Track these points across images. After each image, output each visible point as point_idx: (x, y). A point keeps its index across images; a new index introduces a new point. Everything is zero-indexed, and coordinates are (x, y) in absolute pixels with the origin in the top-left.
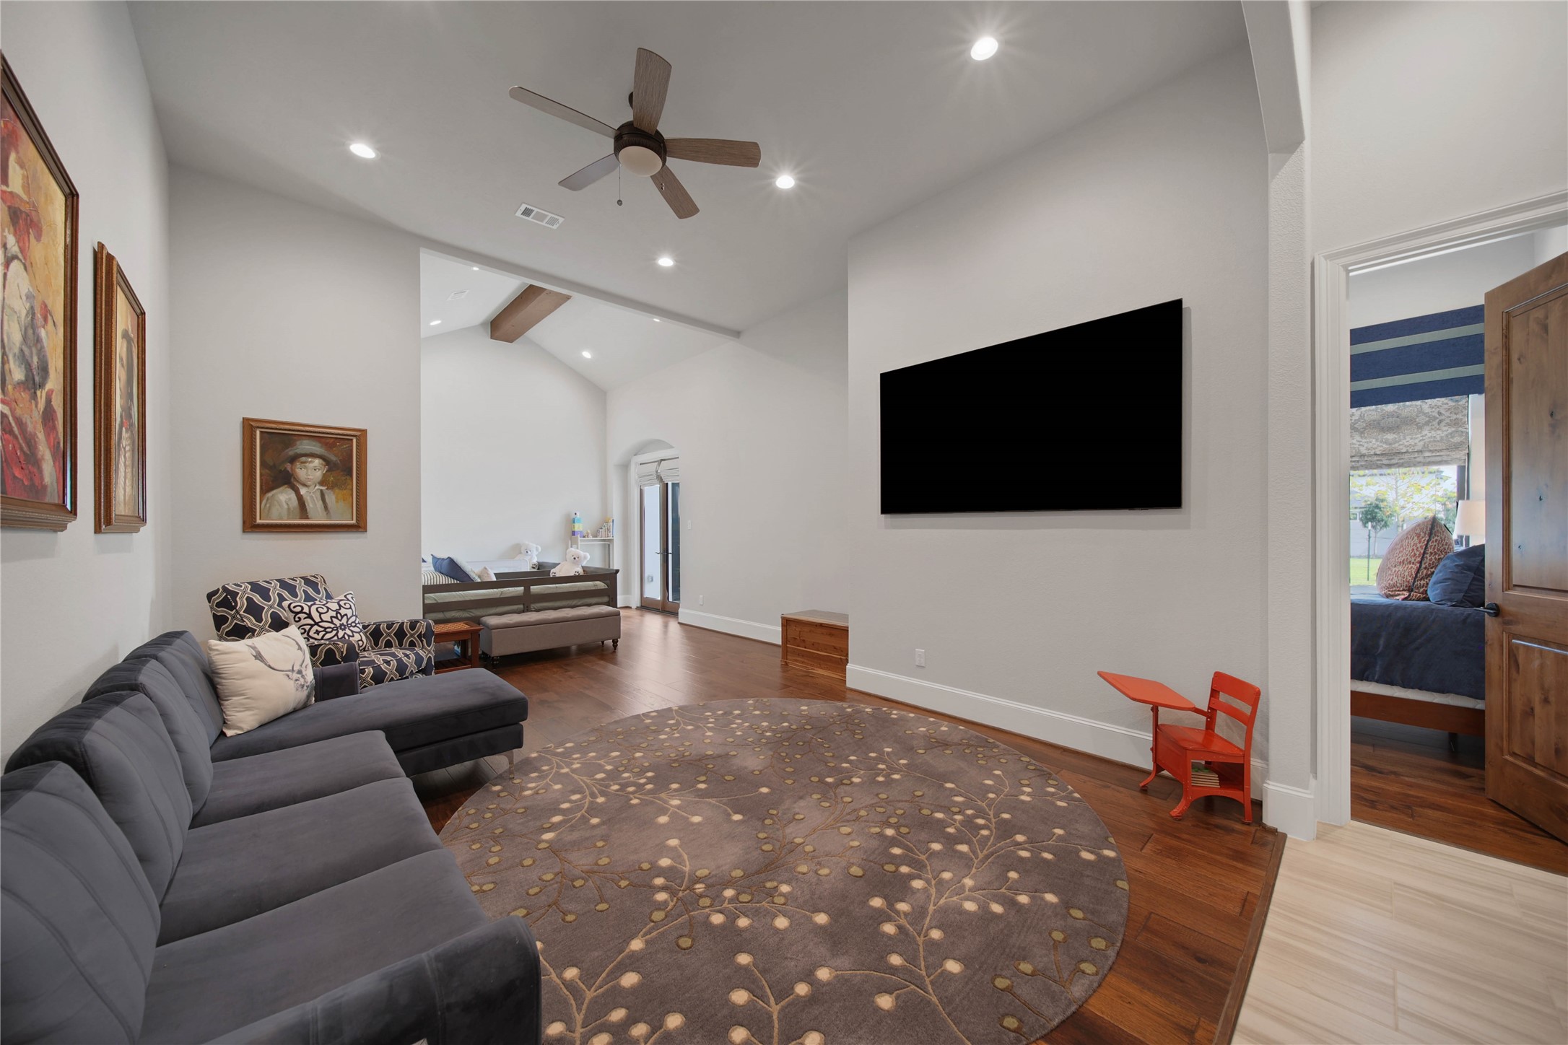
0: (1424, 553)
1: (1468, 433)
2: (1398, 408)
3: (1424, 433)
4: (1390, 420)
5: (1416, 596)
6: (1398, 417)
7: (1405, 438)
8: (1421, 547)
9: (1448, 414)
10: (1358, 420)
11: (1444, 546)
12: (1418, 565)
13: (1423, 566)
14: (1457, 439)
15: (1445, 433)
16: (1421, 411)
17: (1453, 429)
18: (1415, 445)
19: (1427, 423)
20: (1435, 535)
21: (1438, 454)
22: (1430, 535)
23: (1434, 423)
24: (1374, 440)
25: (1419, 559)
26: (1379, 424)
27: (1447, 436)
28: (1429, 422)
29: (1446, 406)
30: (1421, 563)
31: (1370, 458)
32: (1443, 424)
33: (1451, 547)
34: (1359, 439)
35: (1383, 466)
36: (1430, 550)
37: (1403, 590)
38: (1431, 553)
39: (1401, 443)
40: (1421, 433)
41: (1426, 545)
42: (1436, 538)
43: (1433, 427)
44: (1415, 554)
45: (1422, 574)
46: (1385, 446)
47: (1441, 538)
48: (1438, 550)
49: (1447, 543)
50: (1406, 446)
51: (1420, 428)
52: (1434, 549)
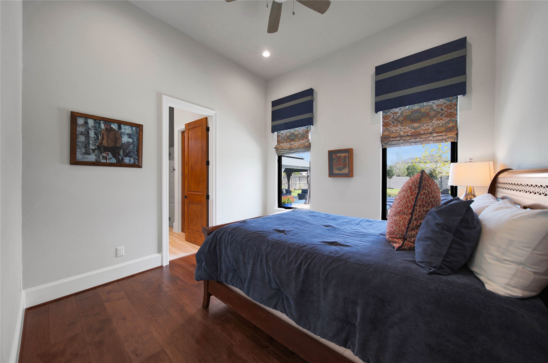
0: (415, 205)
1: (457, 121)
2: (420, 107)
3: (433, 122)
4: (416, 114)
5: (408, 244)
6: (420, 113)
7: (423, 126)
8: (413, 199)
9: (446, 110)
10: (400, 116)
11: (431, 199)
12: (410, 216)
13: (414, 217)
14: (451, 125)
15: (445, 121)
16: (432, 109)
17: (449, 119)
18: (429, 129)
19: (435, 116)
20: (423, 188)
21: (440, 134)
22: (419, 187)
23: (439, 115)
24: (408, 127)
25: (410, 211)
26: (410, 117)
27: (445, 123)
28: (436, 115)
29: (445, 105)
30: (412, 214)
31: (405, 138)
32: (443, 116)
33: (437, 199)
34: (400, 127)
35: (413, 143)
36: (420, 203)
37: (400, 238)
38: (420, 205)
39: (421, 128)
40: (432, 122)
41: (416, 198)
42: (424, 191)
43: (438, 118)
44: (408, 206)
45: (413, 225)
46: (413, 130)
47: (428, 191)
48: (426, 202)
49: (433, 196)
50: (424, 130)
51: (431, 119)
52: (422, 201)
